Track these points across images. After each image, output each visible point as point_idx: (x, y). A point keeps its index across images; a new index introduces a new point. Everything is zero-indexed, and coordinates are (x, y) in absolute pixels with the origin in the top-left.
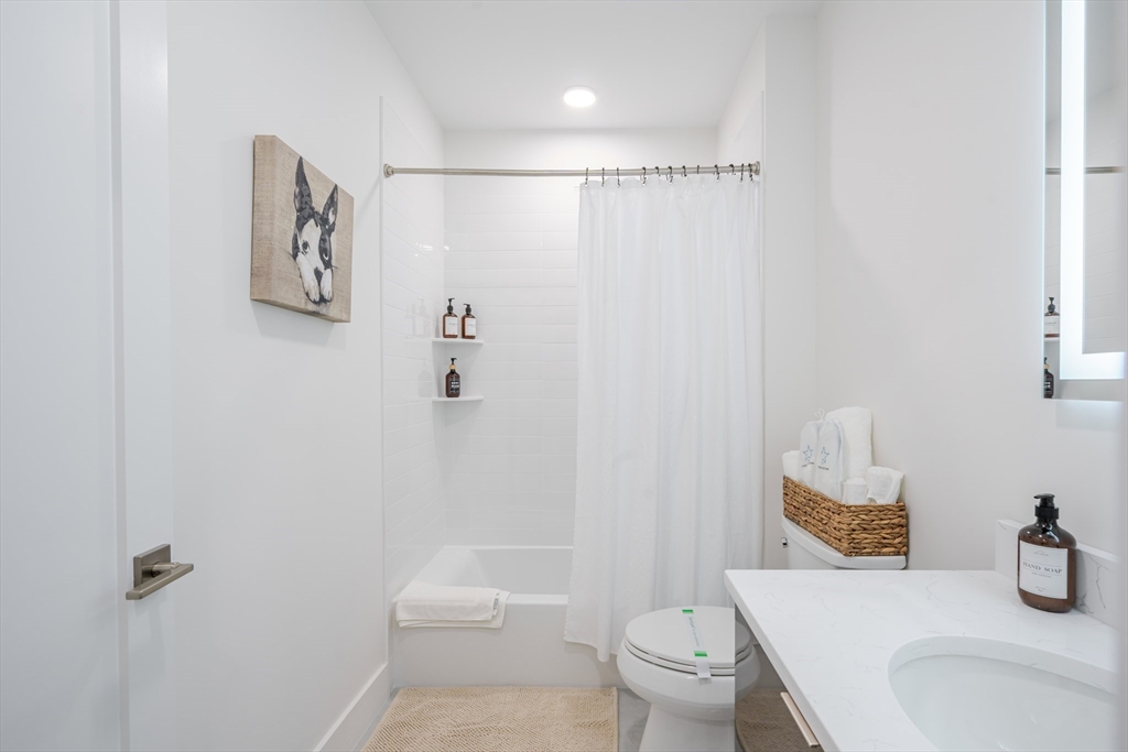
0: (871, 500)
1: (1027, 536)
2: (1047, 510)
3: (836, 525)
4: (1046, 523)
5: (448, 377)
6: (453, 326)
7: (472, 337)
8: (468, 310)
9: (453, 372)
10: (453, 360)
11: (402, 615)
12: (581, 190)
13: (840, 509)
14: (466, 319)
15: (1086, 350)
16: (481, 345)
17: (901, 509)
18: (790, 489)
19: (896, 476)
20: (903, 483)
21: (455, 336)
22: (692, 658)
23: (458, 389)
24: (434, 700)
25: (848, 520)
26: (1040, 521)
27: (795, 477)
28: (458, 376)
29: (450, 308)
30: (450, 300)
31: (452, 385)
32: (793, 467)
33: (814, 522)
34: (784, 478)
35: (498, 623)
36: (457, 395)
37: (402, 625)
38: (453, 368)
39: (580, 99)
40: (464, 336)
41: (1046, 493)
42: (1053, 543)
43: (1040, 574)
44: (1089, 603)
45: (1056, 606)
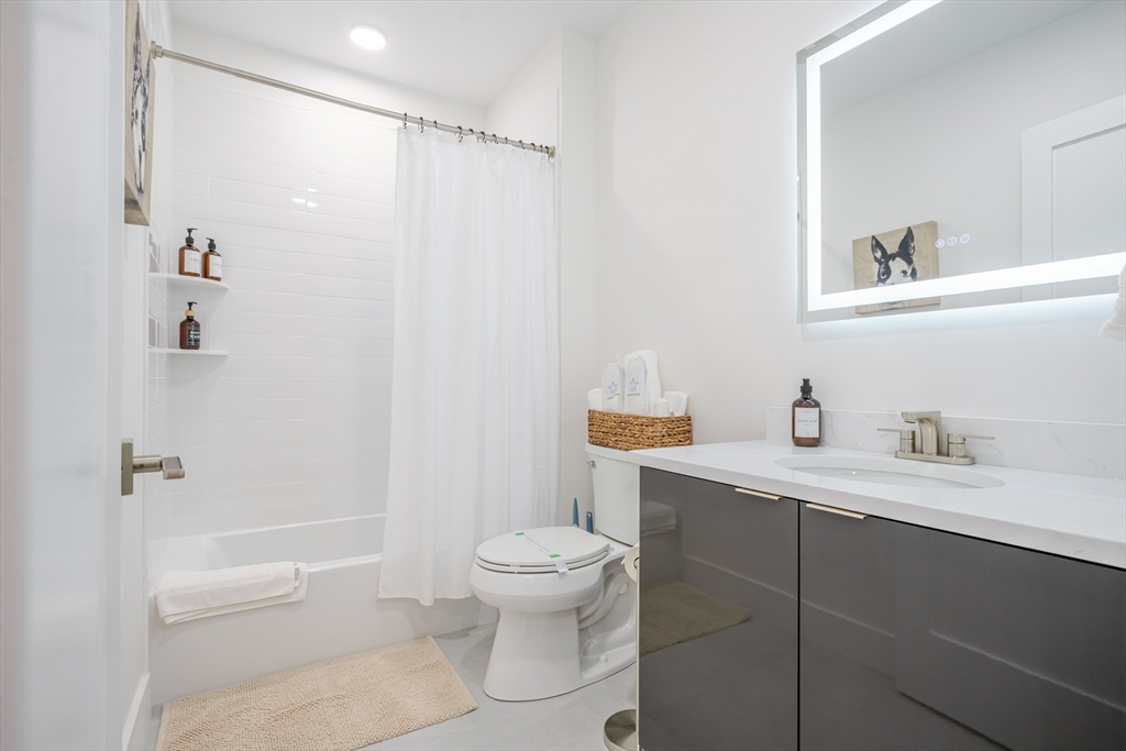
0: (672, 413)
1: (797, 404)
2: (806, 388)
3: (649, 434)
4: (806, 396)
5: (183, 325)
6: (193, 262)
7: (218, 279)
8: (212, 246)
9: (190, 319)
10: (190, 304)
11: (169, 610)
12: (399, 133)
13: (653, 421)
14: (211, 256)
16: (226, 289)
17: (688, 419)
18: (595, 420)
19: (684, 396)
20: (688, 400)
21: (196, 275)
22: (549, 560)
23: (197, 341)
24: (223, 700)
25: (659, 429)
26: (803, 394)
27: (600, 408)
28: (197, 325)
29: (190, 241)
30: (190, 231)
31: (188, 334)
32: (599, 401)
33: (624, 439)
34: (589, 412)
35: (301, 595)
36: (196, 347)
37: (169, 621)
38: (191, 314)
39: (368, 40)
40: (206, 274)
41: (806, 378)
42: (810, 406)
43: (807, 424)
44: (827, 437)
45: (814, 443)
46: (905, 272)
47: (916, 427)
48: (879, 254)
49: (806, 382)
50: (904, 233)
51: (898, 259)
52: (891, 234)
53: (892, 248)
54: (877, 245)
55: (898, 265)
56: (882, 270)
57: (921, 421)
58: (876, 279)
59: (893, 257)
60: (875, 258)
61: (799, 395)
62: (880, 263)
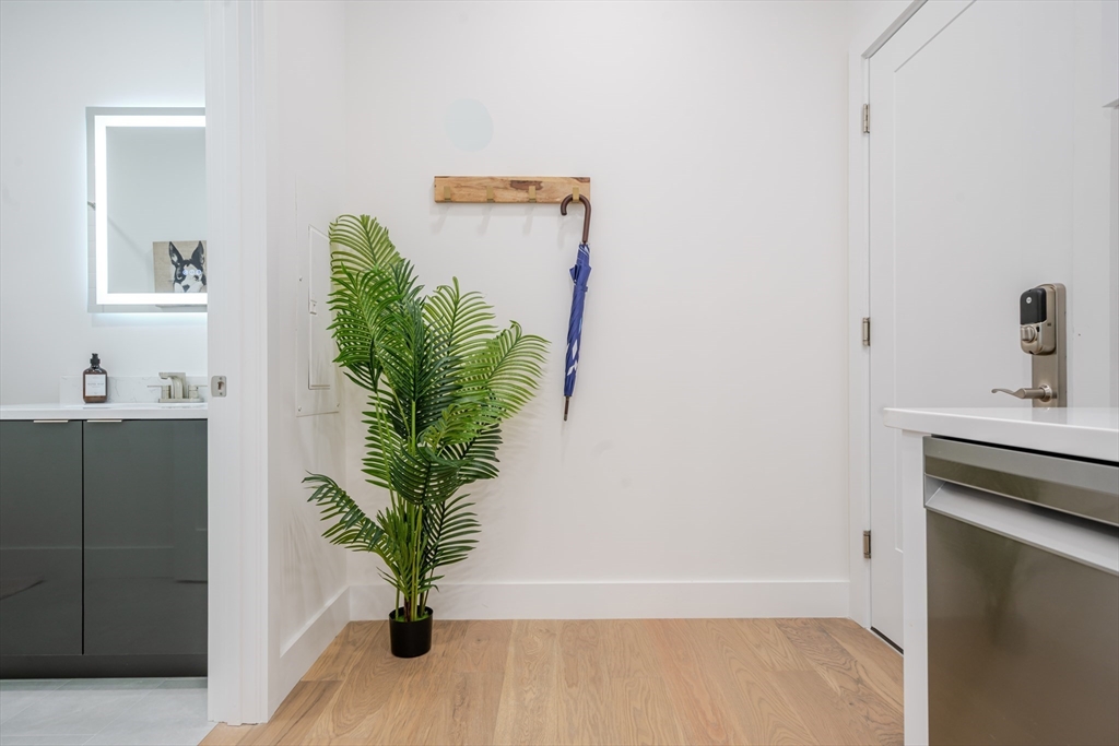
1: (87, 372)
2: (95, 360)
4: (95, 366)
15: (109, 292)
26: (92, 365)
41: (95, 352)
42: (98, 373)
43: (96, 385)
44: (113, 395)
45: (102, 400)
46: (197, 277)
47: (169, 382)
48: (175, 259)
49: (95, 356)
50: (196, 246)
51: (191, 265)
52: (186, 243)
53: (187, 256)
54: (174, 250)
55: (190, 271)
56: (178, 272)
57: (173, 378)
58: (173, 279)
59: (187, 263)
60: (173, 261)
61: (89, 366)
62: (177, 266)
